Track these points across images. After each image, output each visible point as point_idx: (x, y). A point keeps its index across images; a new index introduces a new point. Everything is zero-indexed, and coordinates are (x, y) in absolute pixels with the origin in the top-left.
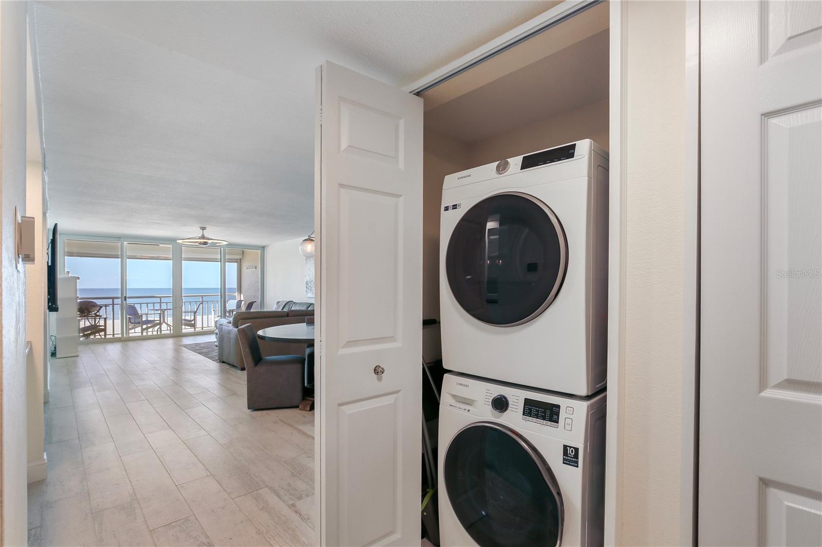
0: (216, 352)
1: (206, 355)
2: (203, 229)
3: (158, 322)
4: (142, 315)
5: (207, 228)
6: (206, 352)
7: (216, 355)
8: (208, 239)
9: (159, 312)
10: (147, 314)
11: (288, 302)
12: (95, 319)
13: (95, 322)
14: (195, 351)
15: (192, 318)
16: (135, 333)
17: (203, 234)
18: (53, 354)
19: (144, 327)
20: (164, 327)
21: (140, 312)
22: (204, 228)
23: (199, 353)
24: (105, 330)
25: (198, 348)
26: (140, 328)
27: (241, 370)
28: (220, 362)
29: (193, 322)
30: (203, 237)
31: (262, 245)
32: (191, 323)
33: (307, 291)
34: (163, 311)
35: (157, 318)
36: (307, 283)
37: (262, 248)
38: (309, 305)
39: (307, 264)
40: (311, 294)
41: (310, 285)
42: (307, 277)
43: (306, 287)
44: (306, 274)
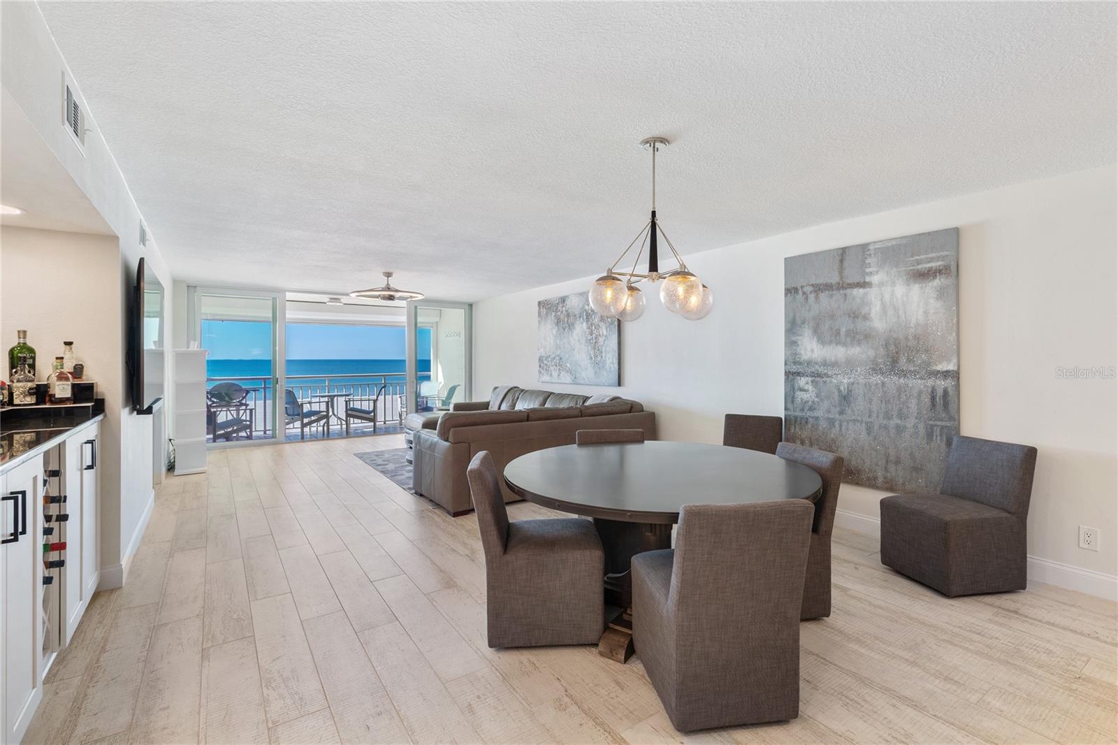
0: (409, 471)
1: (392, 475)
2: (389, 275)
3: (325, 413)
4: (302, 404)
5: (394, 275)
6: (392, 471)
7: (409, 478)
8: (397, 291)
9: (326, 399)
10: (310, 403)
11: (512, 389)
12: (238, 411)
13: (238, 414)
14: (376, 466)
15: (371, 409)
16: (294, 428)
17: (388, 284)
18: (171, 468)
19: (306, 421)
20: (333, 420)
21: (299, 401)
22: (389, 273)
23: (382, 472)
24: (250, 427)
25: (379, 461)
26: (299, 422)
27: (454, 516)
28: (416, 493)
29: (372, 414)
30: (388, 289)
31: (470, 300)
32: (370, 416)
33: (541, 372)
34: (332, 397)
35: (323, 407)
36: (541, 360)
37: (467, 306)
38: (547, 394)
39: (540, 330)
40: (547, 376)
41: (545, 362)
42: (541, 350)
43: (540, 366)
44: (540, 346)
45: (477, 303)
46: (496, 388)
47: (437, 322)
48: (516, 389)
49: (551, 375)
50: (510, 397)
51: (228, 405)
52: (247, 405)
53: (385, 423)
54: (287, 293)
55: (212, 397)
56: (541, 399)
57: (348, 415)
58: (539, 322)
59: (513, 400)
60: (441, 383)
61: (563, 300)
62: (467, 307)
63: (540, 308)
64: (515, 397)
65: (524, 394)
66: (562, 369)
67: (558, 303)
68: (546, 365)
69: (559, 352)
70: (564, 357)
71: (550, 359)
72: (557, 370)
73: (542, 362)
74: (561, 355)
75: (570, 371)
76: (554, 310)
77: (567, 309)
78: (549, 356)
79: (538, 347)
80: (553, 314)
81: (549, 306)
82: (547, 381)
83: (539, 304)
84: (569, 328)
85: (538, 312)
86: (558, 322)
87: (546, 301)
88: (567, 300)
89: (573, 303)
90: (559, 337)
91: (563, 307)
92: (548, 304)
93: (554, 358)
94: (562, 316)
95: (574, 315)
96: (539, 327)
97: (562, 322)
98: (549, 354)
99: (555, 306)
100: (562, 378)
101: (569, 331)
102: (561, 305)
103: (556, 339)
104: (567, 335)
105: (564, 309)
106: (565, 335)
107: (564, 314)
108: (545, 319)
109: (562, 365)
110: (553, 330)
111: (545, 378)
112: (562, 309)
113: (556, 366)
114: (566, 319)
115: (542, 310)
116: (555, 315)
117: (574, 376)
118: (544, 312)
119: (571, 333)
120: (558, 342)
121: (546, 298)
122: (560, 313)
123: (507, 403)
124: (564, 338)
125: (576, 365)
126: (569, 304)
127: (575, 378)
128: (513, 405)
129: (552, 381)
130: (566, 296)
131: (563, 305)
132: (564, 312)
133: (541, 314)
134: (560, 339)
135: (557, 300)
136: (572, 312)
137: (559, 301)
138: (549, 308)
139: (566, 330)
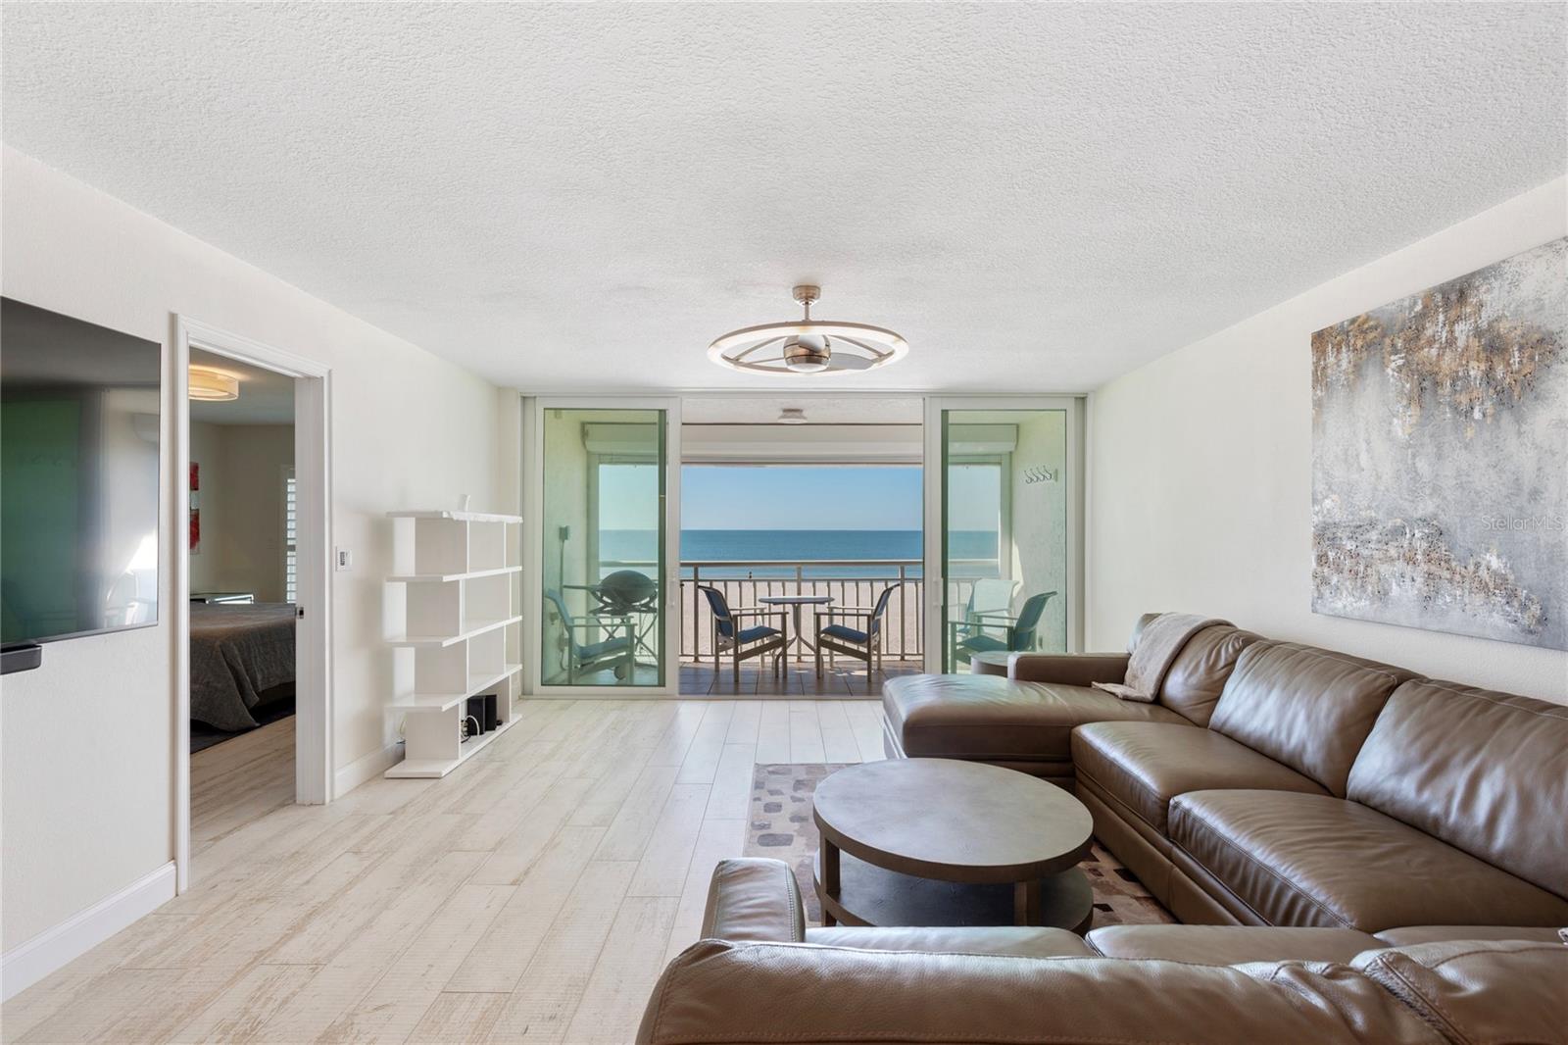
4: (737, 616)
21: (732, 609)
22: (807, 287)
31: (1078, 383)
32: (857, 646)
33: (1325, 581)
34: (796, 605)
36: (1325, 535)
37: (1072, 401)
38: (1379, 681)
39: (1324, 432)
40: (1360, 598)
41: (1350, 545)
42: (1328, 503)
43: (1322, 559)
44: (1321, 487)
46: (1149, 618)
47: (1011, 453)
48: (1223, 630)
49: (1382, 595)
50: (1197, 654)
53: (903, 659)
56: (1349, 692)
57: (820, 642)
58: (1318, 404)
59: (1211, 669)
60: (1018, 583)
61: (1457, 294)
62: (1071, 406)
63: (1324, 352)
64: (1222, 663)
65: (1252, 659)
66: (1446, 574)
67: (1423, 315)
68: (1355, 556)
69: (1427, 507)
70: (1463, 528)
71: (1374, 535)
72: (1419, 580)
73: (1333, 546)
74: (1441, 516)
75: (1505, 588)
76: (1399, 344)
77: (1484, 325)
78: (1372, 524)
79: (1314, 494)
80: (1397, 361)
81: (1371, 336)
82: (1356, 614)
83: (1320, 340)
84: (1501, 403)
85: (1311, 368)
86: (1425, 385)
87: (1353, 321)
88: (1483, 289)
89: (1527, 289)
90: (1430, 449)
91: (1459, 319)
92: (1364, 332)
93: (1398, 532)
94: (1448, 362)
95: (1541, 341)
96: (1318, 424)
97: (1453, 385)
98: (1373, 514)
99: (1402, 330)
100: (1455, 616)
101: (1496, 417)
102: (1441, 317)
103: (1414, 456)
104: (1487, 435)
105: (1462, 330)
106: (1470, 433)
107: (1467, 348)
108: (1350, 387)
109: (1447, 561)
110: (1395, 421)
111: (1345, 602)
112: (1452, 332)
113: (1411, 561)
114: (1476, 370)
115: (1331, 360)
116: (1407, 364)
117: (1535, 610)
118: (1344, 364)
119: (1519, 420)
120: (1423, 465)
121: (1359, 310)
122: (1434, 351)
123: (1190, 675)
124: (1466, 447)
125: (1551, 560)
126: (1493, 302)
127: (1543, 620)
128: (1212, 693)
129: (1388, 616)
130: (1473, 275)
131: (1453, 314)
132: (1461, 343)
133: (1329, 371)
134: (1439, 457)
135: (1415, 303)
136: (1519, 332)
137: (1425, 307)
138: (1369, 346)
139: (1477, 415)
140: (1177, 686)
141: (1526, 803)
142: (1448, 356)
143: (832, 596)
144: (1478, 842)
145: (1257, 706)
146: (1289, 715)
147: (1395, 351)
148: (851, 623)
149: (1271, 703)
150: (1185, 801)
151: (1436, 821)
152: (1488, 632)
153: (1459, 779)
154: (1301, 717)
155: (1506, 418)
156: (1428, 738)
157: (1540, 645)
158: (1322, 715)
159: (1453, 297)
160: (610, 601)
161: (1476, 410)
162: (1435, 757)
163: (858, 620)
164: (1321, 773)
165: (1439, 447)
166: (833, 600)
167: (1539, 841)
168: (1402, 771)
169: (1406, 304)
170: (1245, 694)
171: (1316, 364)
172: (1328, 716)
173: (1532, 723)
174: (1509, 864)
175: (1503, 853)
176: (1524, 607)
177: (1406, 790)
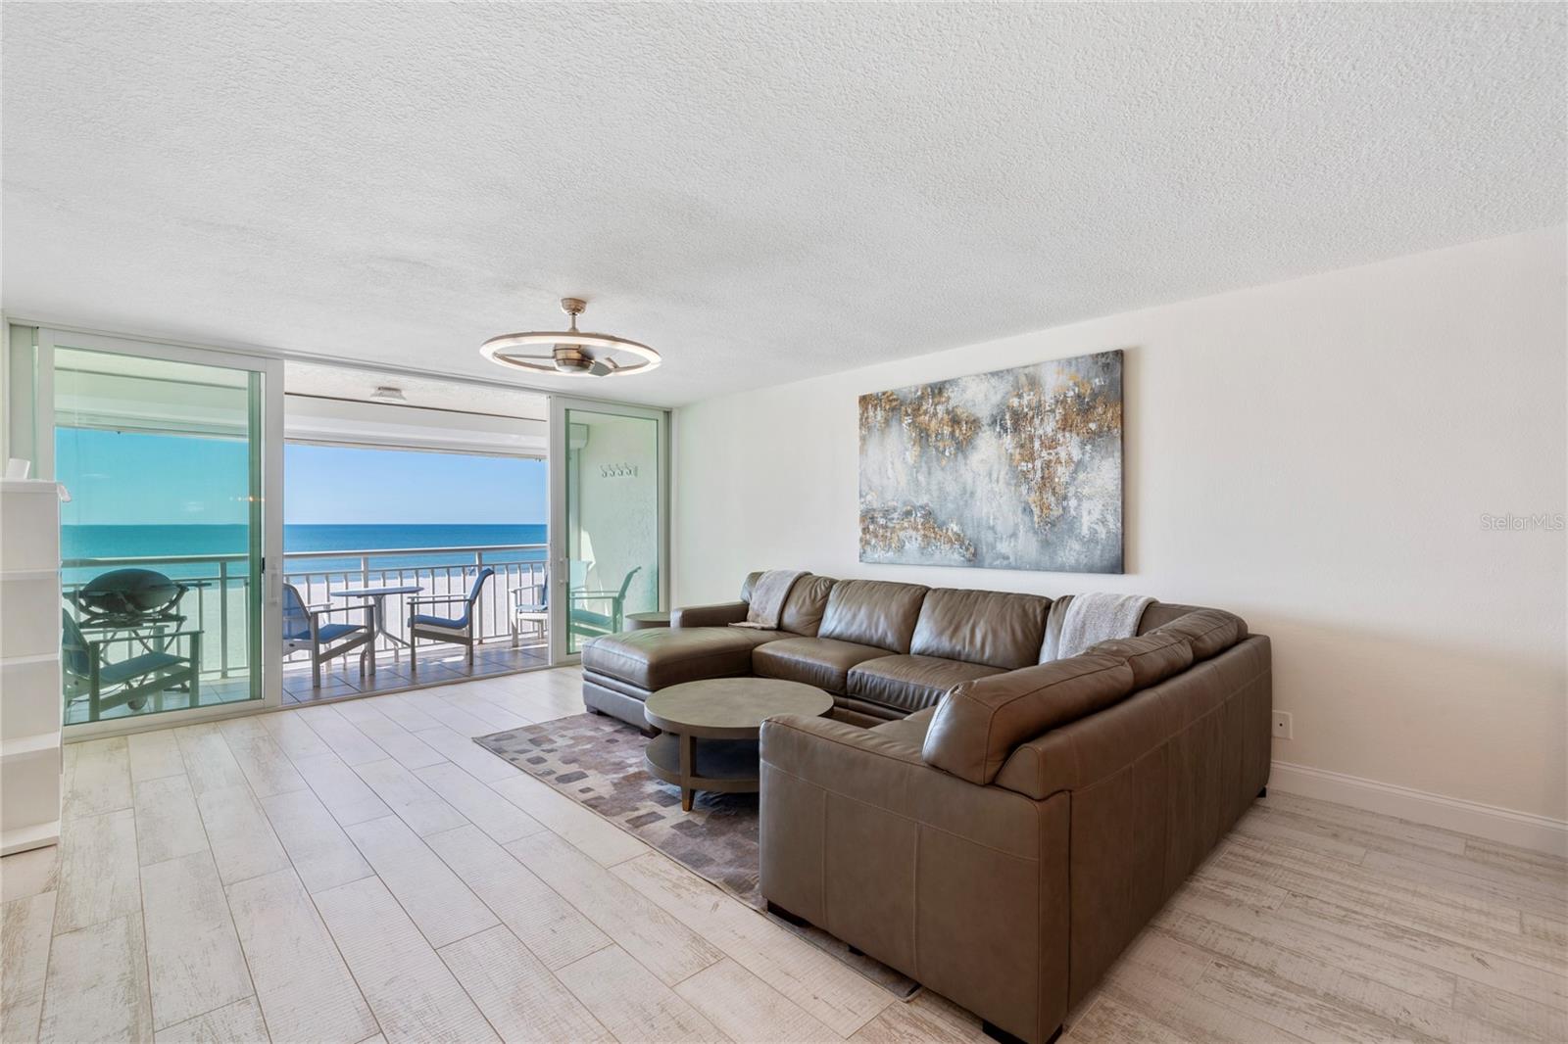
2: (576, 306)
3: (364, 632)
4: (313, 613)
9: (367, 600)
10: (329, 609)
11: (802, 579)
13: (159, 643)
15: (463, 616)
19: (323, 647)
20: (382, 645)
21: (308, 604)
24: (192, 675)
29: (466, 629)
32: (457, 631)
33: (868, 543)
34: (380, 596)
35: (358, 618)
36: (868, 517)
37: (662, 413)
39: (866, 455)
40: (888, 551)
41: (882, 521)
42: (869, 498)
43: (865, 530)
44: (865, 488)
45: (682, 408)
46: (755, 575)
47: (579, 450)
48: (813, 577)
50: (802, 594)
51: (133, 622)
52: (180, 619)
54: (287, 364)
55: (89, 604)
56: (905, 599)
57: (415, 633)
58: (863, 439)
59: (814, 601)
61: (938, 390)
62: (661, 417)
63: (867, 409)
64: (819, 596)
65: (841, 591)
66: (933, 535)
67: (922, 398)
68: (885, 527)
69: (924, 500)
70: (941, 511)
71: (895, 515)
72: (920, 539)
73: (873, 522)
74: (930, 505)
75: (960, 539)
76: (909, 411)
77: (950, 409)
78: (895, 510)
79: (860, 492)
80: (908, 420)
81: (894, 404)
82: (886, 561)
83: (864, 400)
84: (957, 449)
85: (859, 417)
86: (923, 435)
87: (884, 394)
88: (950, 390)
89: (968, 395)
90: (924, 469)
91: (939, 403)
92: (891, 401)
93: (908, 513)
94: (934, 424)
95: (974, 421)
96: (863, 450)
97: (936, 437)
98: (895, 504)
99: (911, 404)
100: (937, 555)
101: (956, 455)
102: (931, 401)
103: (917, 472)
104: (952, 464)
105: (940, 408)
106: (944, 462)
107: (942, 419)
108: (882, 431)
109: (934, 528)
110: (907, 453)
111: (880, 554)
112: (935, 409)
113: (916, 529)
114: (947, 430)
115: (871, 414)
116: (914, 422)
117: (972, 550)
118: (879, 418)
119: (965, 457)
120: (921, 478)
121: (888, 387)
122: (927, 418)
123: (801, 607)
124: (943, 469)
125: (978, 526)
126: (955, 397)
127: (975, 555)
128: (818, 616)
129: (904, 560)
130: (945, 382)
131: (936, 400)
132: (940, 416)
133: (870, 420)
134: (929, 473)
135: (917, 391)
136: (965, 415)
137: (923, 393)
138: (893, 409)
139: (947, 454)
140: (791, 617)
141: (995, 633)
142: (934, 422)
143: (420, 585)
144: (978, 658)
145: (854, 617)
146: (875, 619)
147: (907, 414)
148: (442, 613)
149: (863, 613)
150: (858, 669)
151: (959, 653)
152: (952, 563)
153: (966, 631)
154: (882, 619)
155: (960, 455)
156: (949, 615)
157: (974, 566)
158: (894, 614)
159: (936, 391)
160: (101, 611)
161: (947, 450)
162: (955, 622)
163: (449, 606)
164: (896, 646)
165: (929, 469)
166: (422, 589)
167: (1001, 649)
168: (941, 633)
169: (913, 390)
170: (844, 613)
171: (862, 415)
172: (897, 614)
173: (988, 600)
174: (991, 663)
175: (988, 659)
176: (967, 549)
177: (945, 644)
